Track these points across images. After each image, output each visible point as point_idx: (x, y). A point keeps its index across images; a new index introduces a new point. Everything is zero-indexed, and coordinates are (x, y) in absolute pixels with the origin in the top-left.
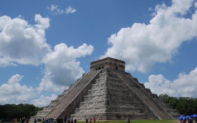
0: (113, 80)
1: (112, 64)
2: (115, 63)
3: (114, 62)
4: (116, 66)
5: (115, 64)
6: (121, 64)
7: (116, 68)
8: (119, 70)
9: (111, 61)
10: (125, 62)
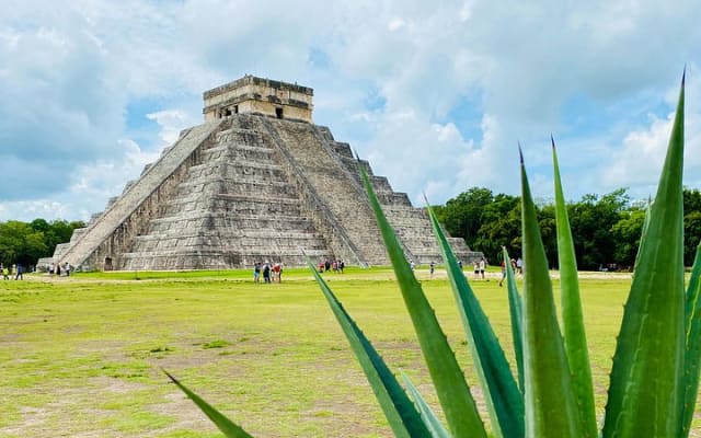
0: (251, 153)
1: (264, 98)
2: (273, 94)
3: (270, 91)
4: (279, 106)
5: (272, 99)
6: (298, 97)
7: (279, 112)
8: (289, 120)
9: (257, 89)
10: (312, 90)
